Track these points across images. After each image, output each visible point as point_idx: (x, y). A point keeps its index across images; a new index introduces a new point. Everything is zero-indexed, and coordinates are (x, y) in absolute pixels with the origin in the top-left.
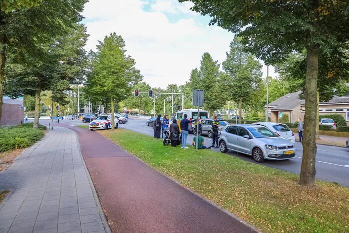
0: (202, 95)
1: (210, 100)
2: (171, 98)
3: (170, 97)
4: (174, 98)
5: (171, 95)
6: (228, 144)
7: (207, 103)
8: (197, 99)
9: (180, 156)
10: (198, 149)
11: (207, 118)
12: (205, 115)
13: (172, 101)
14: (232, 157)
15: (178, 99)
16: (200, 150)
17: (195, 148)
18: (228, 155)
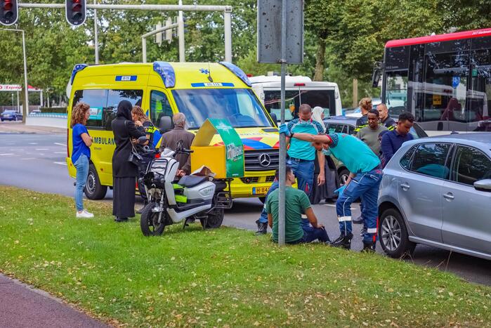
0: (297, 12)
1: (351, 33)
2: (175, 29)
3: (169, 23)
4: (189, 28)
5: (173, 14)
6: (412, 219)
7: (337, 48)
8: (279, 34)
9: (211, 273)
10: (290, 242)
11: (333, 112)
12: (325, 99)
13: (176, 41)
14: (427, 271)
15: (208, 31)
16: (295, 248)
17: (275, 240)
18: (409, 266)
